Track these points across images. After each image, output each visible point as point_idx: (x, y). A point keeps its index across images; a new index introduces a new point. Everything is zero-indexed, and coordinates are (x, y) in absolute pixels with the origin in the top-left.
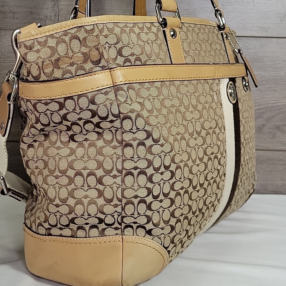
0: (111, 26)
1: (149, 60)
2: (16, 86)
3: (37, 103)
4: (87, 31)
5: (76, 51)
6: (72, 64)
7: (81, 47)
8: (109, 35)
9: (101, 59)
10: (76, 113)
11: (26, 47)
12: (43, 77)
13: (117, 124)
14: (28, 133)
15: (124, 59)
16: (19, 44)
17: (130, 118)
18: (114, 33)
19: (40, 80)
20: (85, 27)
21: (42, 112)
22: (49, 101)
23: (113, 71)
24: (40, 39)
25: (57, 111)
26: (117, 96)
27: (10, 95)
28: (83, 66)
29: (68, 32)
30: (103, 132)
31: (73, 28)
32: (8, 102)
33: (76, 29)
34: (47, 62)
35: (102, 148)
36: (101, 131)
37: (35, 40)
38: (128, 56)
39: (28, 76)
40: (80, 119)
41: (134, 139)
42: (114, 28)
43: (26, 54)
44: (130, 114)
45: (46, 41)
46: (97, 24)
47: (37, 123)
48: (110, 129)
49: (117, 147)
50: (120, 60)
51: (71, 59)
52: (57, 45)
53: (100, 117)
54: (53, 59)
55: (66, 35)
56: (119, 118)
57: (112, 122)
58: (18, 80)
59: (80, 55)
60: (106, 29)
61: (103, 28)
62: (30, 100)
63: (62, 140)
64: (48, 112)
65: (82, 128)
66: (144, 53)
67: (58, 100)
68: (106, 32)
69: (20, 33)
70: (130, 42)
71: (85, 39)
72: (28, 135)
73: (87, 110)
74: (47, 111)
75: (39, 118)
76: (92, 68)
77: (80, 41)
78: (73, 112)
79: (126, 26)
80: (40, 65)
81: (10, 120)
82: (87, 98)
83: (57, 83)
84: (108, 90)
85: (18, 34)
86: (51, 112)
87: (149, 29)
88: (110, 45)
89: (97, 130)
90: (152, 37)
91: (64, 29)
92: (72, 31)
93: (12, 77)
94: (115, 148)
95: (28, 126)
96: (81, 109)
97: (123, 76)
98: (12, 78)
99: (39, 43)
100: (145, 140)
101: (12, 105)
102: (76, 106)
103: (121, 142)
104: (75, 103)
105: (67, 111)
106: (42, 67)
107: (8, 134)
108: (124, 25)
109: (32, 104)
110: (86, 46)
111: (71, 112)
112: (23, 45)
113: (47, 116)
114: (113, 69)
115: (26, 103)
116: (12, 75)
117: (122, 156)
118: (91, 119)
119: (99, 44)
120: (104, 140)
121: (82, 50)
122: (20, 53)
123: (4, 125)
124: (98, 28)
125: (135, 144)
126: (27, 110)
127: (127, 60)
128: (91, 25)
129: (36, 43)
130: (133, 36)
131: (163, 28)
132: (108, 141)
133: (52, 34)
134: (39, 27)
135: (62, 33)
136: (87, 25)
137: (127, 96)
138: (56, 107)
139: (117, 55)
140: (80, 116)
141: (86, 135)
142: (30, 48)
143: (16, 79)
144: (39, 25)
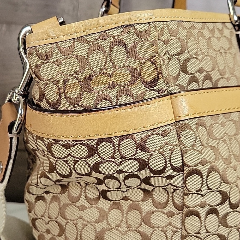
0: (173, 26)
1: (222, 78)
2: (21, 112)
3: (52, 144)
4: (138, 33)
5: (120, 64)
6: (112, 86)
7: (127, 58)
8: (170, 40)
9: (158, 78)
10: (114, 162)
11: (39, 55)
12: (64, 105)
13: (178, 181)
14: (37, 183)
15: (188, 77)
16: (28, 49)
17: (199, 173)
18: (177, 37)
19: (60, 109)
20: (135, 26)
21: (60, 158)
22: (72, 143)
23: (175, 97)
24: (63, 43)
25: (84, 158)
26: (180, 137)
27: (11, 125)
28: (129, 89)
29: (108, 33)
30: (153, 190)
31: (116, 27)
32: (10, 135)
33: (121, 29)
34: (72, 81)
35: (150, 213)
36: (150, 188)
37: (55, 44)
38: (194, 74)
39: (41, 100)
40: (120, 172)
41: (203, 205)
42: (177, 29)
43: (39, 66)
44: (200, 168)
45: (72, 47)
46: (154, 22)
47: (51, 171)
48: (165, 187)
49: (174, 214)
50: (184, 79)
51: (111, 76)
52: (89, 53)
53: (151, 170)
54: (82, 77)
55: (104, 38)
56: (181, 173)
57: (170, 177)
58: (25, 102)
59: (125, 71)
60: (166, 31)
61: (162, 30)
62: (43, 138)
63: (89, 195)
64: (70, 159)
65: (120, 183)
66: (217, 68)
67: (86, 142)
68: (166, 36)
69: (31, 32)
70: (199, 51)
71: (135, 46)
72: (37, 184)
73: (132, 159)
74: (67, 156)
75: (55, 165)
76: (143, 93)
77: (126, 49)
78: (109, 161)
79: (193, 27)
80: (61, 85)
81: (11, 161)
82: (135, 141)
83: (87, 116)
84: (168, 128)
85: (28, 33)
86: (75, 159)
87: (221, 31)
88: (171, 56)
89: (144, 186)
90: (225, 44)
91: (101, 29)
92: (115, 33)
93: (17, 98)
94: (170, 215)
95: (38, 173)
96: (123, 157)
97: (190, 105)
98: (16, 100)
99: (61, 50)
100: (218, 205)
101: (15, 139)
102: (115, 152)
103: (181, 208)
104: (114, 148)
105: (100, 160)
106: (64, 88)
107: (8, 179)
108: (190, 24)
109: (45, 144)
110: (136, 58)
111: (107, 161)
112: (34, 53)
113: (67, 163)
114: (175, 95)
115: (37, 140)
116: (17, 95)
117: (182, 228)
118: (138, 173)
119: (157, 54)
120: (153, 201)
121: (129, 64)
122: (30, 65)
123: (2, 166)
124: (156, 29)
125: (203, 212)
126: (37, 148)
127: (193, 80)
128: (145, 24)
129: (56, 50)
130: (203, 42)
131: (236, 31)
132: (160, 204)
133: (83, 36)
134: (62, 24)
135: (98, 34)
136: (138, 24)
137: (196, 137)
138: (83, 151)
139: (180, 71)
140: (121, 167)
141: (126, 192)
142: (47, 58)
143: (22, 100)
144: (61, 21)
